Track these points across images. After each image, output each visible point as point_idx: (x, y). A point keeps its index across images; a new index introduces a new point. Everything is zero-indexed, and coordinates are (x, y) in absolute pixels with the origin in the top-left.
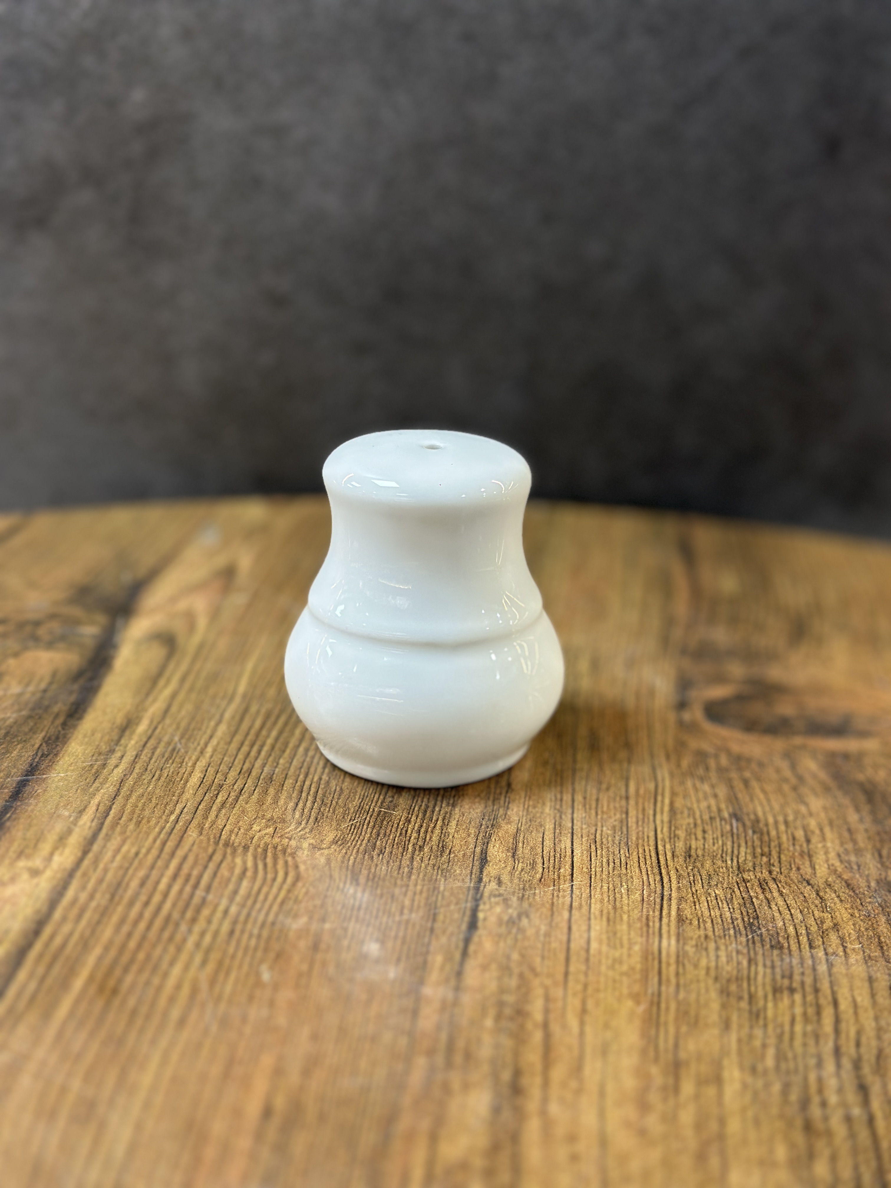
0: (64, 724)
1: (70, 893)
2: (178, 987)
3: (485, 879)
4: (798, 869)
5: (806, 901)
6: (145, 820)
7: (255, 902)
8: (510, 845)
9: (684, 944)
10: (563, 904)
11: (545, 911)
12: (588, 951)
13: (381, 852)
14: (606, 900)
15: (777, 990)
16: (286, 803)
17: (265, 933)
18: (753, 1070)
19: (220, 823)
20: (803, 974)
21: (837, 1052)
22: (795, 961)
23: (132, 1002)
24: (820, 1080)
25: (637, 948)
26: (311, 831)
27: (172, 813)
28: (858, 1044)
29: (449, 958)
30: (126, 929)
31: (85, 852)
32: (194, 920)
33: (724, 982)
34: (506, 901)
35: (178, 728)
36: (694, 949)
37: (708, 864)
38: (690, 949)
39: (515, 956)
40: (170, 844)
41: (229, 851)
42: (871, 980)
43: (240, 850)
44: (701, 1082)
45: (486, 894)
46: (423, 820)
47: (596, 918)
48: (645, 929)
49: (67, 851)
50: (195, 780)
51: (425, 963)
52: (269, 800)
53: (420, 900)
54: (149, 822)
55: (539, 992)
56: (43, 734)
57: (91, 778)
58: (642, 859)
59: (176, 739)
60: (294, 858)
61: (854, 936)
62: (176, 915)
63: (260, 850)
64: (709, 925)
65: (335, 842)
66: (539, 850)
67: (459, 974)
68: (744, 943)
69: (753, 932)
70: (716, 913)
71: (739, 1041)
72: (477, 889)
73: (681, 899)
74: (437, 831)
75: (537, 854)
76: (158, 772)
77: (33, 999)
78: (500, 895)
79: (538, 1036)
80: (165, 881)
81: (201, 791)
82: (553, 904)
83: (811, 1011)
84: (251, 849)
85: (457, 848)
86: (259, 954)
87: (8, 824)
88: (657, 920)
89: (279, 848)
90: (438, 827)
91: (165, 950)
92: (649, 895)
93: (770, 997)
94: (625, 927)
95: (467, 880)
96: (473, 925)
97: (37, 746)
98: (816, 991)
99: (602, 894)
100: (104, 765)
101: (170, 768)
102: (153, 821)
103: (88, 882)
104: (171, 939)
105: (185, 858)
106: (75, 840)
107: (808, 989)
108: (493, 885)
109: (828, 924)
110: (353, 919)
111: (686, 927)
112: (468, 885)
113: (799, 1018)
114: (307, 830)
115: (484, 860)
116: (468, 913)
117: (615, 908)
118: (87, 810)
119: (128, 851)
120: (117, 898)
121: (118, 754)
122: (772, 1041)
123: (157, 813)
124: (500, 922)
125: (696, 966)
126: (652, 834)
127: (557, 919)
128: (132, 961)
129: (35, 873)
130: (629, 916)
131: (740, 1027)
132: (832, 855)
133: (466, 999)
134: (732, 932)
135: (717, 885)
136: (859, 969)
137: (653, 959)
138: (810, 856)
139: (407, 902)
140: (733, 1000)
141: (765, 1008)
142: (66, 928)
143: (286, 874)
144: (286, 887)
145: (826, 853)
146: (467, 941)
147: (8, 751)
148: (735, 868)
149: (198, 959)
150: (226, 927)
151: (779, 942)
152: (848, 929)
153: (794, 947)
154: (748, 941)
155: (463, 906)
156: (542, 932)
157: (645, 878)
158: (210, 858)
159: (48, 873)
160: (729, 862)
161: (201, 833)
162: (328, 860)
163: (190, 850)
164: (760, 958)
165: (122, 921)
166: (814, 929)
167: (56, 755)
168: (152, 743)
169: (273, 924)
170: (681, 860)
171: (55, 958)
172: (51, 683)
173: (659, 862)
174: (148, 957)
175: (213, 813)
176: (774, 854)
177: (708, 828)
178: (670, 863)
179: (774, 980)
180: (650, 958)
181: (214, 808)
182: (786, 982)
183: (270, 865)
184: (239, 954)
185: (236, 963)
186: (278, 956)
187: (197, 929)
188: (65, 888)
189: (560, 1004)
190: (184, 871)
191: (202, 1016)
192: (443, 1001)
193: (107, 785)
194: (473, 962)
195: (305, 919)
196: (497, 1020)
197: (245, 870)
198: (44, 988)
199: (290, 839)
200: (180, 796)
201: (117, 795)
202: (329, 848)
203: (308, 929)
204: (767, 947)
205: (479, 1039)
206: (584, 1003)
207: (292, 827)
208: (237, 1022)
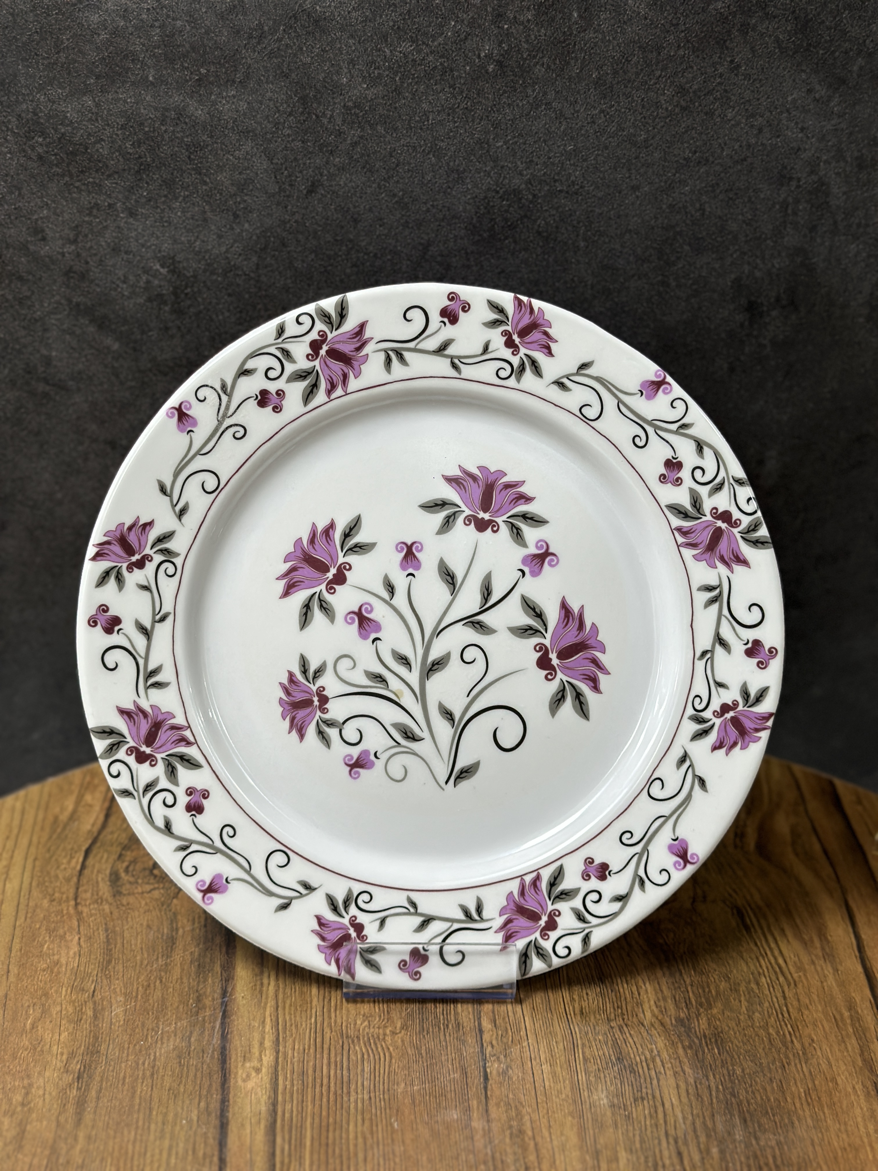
0: (227, 953)
1: (281, 1082)
2: (356, 1138)
3: (485, 1045)
4: (637, 1015)
5: (643, 1038)
6: (299, 1025)
7: (375, 1076)
8: (492, 1018)
9: (589, 1076)
10: (527, 1056)
11: (519, 1062)
12: (544, 1087)
13: (428, 1032)
14: (547, 1051)
15: (635, 1100)
17: (386, 1097)
18: (631, 1150)
19: (339, 1021)
20: (646, 1087)
21: (667, 1134)
22: (642, 1080)
23: (337, 1151)
24: (661, 1151)
25: (567, 1082)
26: (388, 1021)
27: (311, 1017)
28: (675, 1128)
29: (479, 1102)
30: (317, 1103)
31: (278, 1052)
32: (349, 1093)
36: (594, 1079)
37: (592, 1019)
38: (592, 1079)
39: (511, 1096)
40: (319, 1041)
41: (350, 1041)
42: (678, 1087)
43: (356, 1040)
44: (609, 1161)
45: (488, 1055)
47: (544, 1065)
48: (569, 1069)
49: (268, 1052)
51: (469, 1105)
53: (456, 1064)
54: (301, 1025)
56: (219, 963)
57: (259, 996)
58: (559, 1019)
60: (385, 1042)
61: (667, 1058)
62: (339, 1092)
63: (366, 1039)
64: (599, 1061)
65: (402, 1028)
66: (507, 1020)
67: (487, 1111)
68: (617, 1072)
69: (620, 1063)
70: (601, 1053)
71: (623, 1133)
72: (482, 1052)
73: (583, 1045)
74: (453, 1012)
75: (507, 1023)
77: (290, 1155)
78: (495, 1055)
79: (532, 1144)
81: (321, 998)
82: (521, 1057)
83: (652, 1111)
84: (361, 1038)
85: (465, 1024)
86: (388, 1111)
88: (574, 1061)
89: (375, 1036)
91: (342, 1114)
92: (567, 1045)
93: (633, 1105)
94: (559, 1069)
95: (476, 1046)
96: (486, 1078)
97: (219, 973)
98: (654, 1097)
99: (544, 1047)
102: (304, 1024)
103: (286, 1073)
104: (342, 1106)
105: (329, 1050)
106: (268, 1044)
108: (489, 1049)
109: (655, 1052)
110: (427, 1082)
111: (589, 1064)
112: (477, 1050)
113: (647, 1115)
114: (386, 1020)
115: (481, 1031)
116: (482, 1070)
117: (552, 1056)
118: (266, 1021)
119: (299, 1048)
120: (305, 1083)
122: (637, 1132)
123: (304, 1018)
124: (499, 1074)
125: (597, 1089)
126: (561, 1000)
127: (526, 1067)
128: (328, 1124)
130: (560, 1061)
131: (622, 1125)
132: (652, 1003)
133: (494, 1126)
134: (610, 1064)
135: (599, 1033)
136: (672, 1081)
138: (641, 1005)
139: (450, 1067)
140: (617, 1109)
141: (632, 1112)
142: (288, 1107)
143: (385, 1055)
144: (387, 1063)
146: (486, 1088)
147: (205, 980)
148: (606, 1020)
149: (359, 1118)
150: (366, 1097)
151: (633, 1068)
152: (665, 1055)
153: (641, 1071)
154: (618, 1069)
155: (478, 1065)
156: (520, 1078)
157: (563, 1033)
158: (342, 1047)
159: (264, 1070)
160: (603, 1015)
161: (332, 1030)
162: (403, 1041)
163: (330, 1044)
164: (626, 1080)
165: (314, 1099)
166: (648, 1056)
167: (233, 979)
170: (579, 1016)
171: (290, 1127)
173: (568, 1020)
174: (335, 1121)
175: (333, 1015)
178: (574, 1020)
179: (634, 1093)
180: (575, 1087)
181: (332, 1010)
182: (639, 1093)
183: (374, 1049)
184: (378, 1112)
185: (379, 1119)
186: (397, 1111)
187: (352, 1099)
188: (277, 1079)
189: (538, 1123)
190: (333, 1060)
191: (373, 1155)
192: (483, 1129)
193: (270, 999)
194: (492, 1103)
195: (403, 1085)
196: (511, 1138)
197: (363, 1054)
198: (293, 1147)
199: (379, 1028)
200: (311, 1003)
201: (277, 1007)
202: (400, 1032)
203: (407, 1091)
204: (628, 1072)
205: (505, 1151)
206: (549, 1121)
207: (377, 1019)
208: (391, 1156)
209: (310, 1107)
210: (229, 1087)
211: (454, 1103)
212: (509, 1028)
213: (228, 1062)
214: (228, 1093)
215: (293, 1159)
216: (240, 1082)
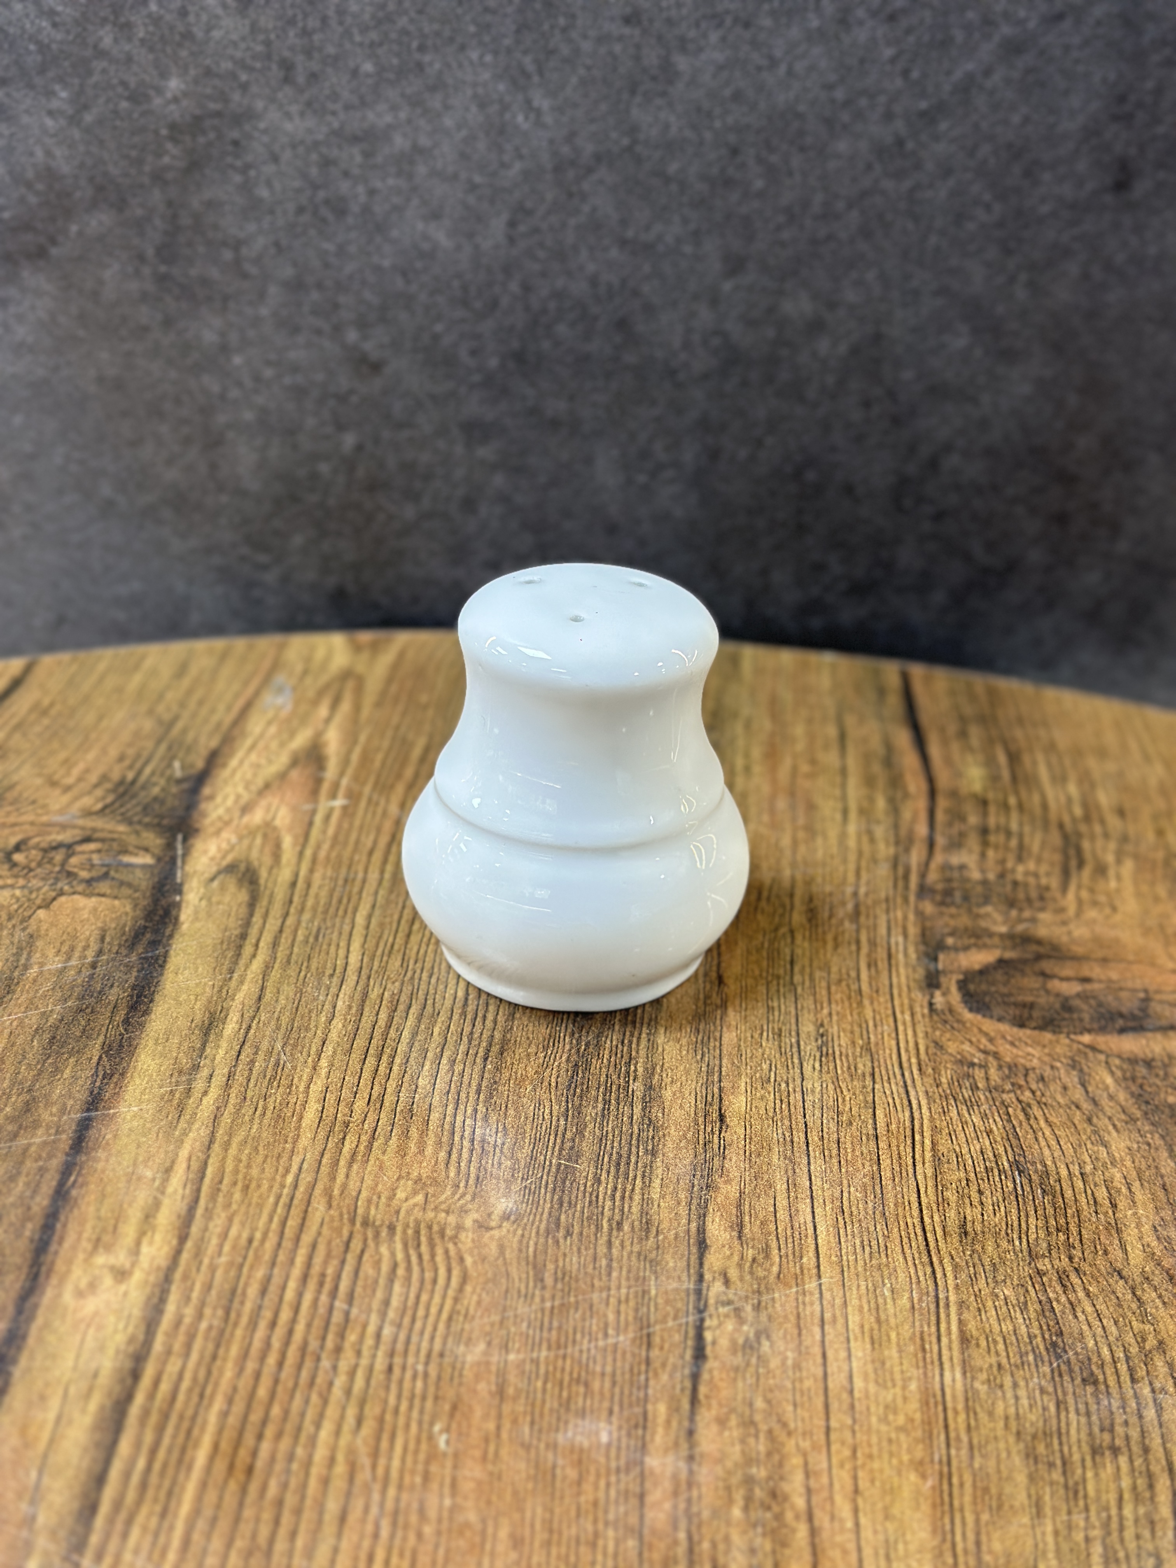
0: (126, 1022)
1: (171, 1308)
2: (331, 1461)
3: (708, 1276)
4: (1106, 1252)
5: (1120, 1306)
6: (253, 1185)
7: (413, 1320)
8: (734, 1218)
9: (973, 1378)
10: (812, 1314)
11: (790, 1326)
12: (851, 1392)
13: (569, 1233)
14: (866, 1308)
15: (1096, 1451)
16: (436, 1153)
17: (433, 1371)
19: (353, 1185)
20: (1126, 1423)
22: (1115, 1404)
23: (273, 1489)
25: (913, 1386)
26: (473, 1199)
27: (287, 1171)
29: (674, 1409)
30: (251, 1366)
31: (183, 1239)
32: (338, 1350)
33: (1029, 1438)
34: (737, 1311)
35: (278, 1028)
36: (985, 1387)
37: (990, 1248)
38: (980, 1387)
39: (759, 1404)
40: (292, 1223)
41: (370, 1234)
43: (384, 1233)
45: (711, 1301)
46: (617, 1177)
47: (856, 1339)
48: (920, 1355)
49: (158, 1237)
50: (311, 1114)
51: (645, 1414)
52: (413, 1147)
53: (628, 1312)
54: (259, 1186)
55: (796, 1461)
56: (101, 1038)
57: (173, 1114)
58: (905, 1240)
59: (279, 1046)
60: (455, 1244)
62: (313, 1345)
63: (410, 1232)
64: (1001, 1346)
65: (506, 1217)
66: (772, 1227)
67: (691, 1433)
68: (1049, 1376)
69: (1058, 1357)
70: (1007, 1327)
71: (1056, 1533)
72: (698, 1292)
73: (961, 1304)
74: (637, 1197)
75: (770, 1234)
76: (261, 1103)
77: (144, 1486)
78: (729, 1303)
79: (802, 1532)
80: (292, 1285)
81: (322, 1134)
82: (798, 1316)
83: (1141, 1482)
84: (399, 1229)
85: (665, 1225)
86: (429, 1404)
87: (74, 1193)
88: (934, 1339)
89: (436, 1228)
90: (637, 1190)
91: (307, 1401)
92: (920, 1300)
93: (1089, 1463)
94: (894, 1353)
95: (684, 1277)
96: (700, 1354)
97: (95, 1059)
98: (1146, 1450)
99: (860, 1299)
100: (188, 1092)
101: (277, 1095)
102: (265, 1185)
103: (191, 1289)
104: (312, 1383)
105: (314, 1246)
106: (166, 1217)
107: (1136, 1449)
108: (719, 1286)
109: (1151, 1342)
110: (545, 1346)
111: (974, 1352)
112: (685, 1286)
113: (1127, 1496)
114: (468, 1197)
115: (702, 1245)
116: (692, 1333)
117: (878, 1321)
118: (175, 1168)
119: (239, 1237)
120: (233, 1315)
121: (205, 1072)
122: (1098, 1535)
123: (269, 1171)
124: (734, 1349)
125: (991, 1414)
126: (914, 1198)
127: (807, 1341)
128: (264, 1422)
129: (121, 1275)
130: (898, 1334)
131: (1056, 1510)
132: (1146, 1228)
133: (705, 1474)
134: (1031, 1358)
135: (1004, 1281)
137: (936, 1404)
138: (1119, 1231)
139: (611, 1317)
140: (1042, 1469)
141: (1084, 1480)
142: (173, 1367)
143: (449, 1271)
144: (451, 1293)
145: (1139, 1225)
146: (695, 1378)
147: (57, 1070)
148: (1025, 1253)
149: (351, 1413)
150: (380, 1364)
151: (1092, 1374)
153: (1112, 1381)
154: (1052, 1371)
155: (684, 1320)
156: (790, 1362)
157: (912, 1271)
158: (347, 1244)
159: (138, 1276)
160: (1017, 1243)
161: (330, 1206)
162: (502, 1248)
163: (319, 1234)
164: (1070, 1399)
165: (245, 1355)
166: (1134, 1350)
167: (123, 1074)
168: (247, 1050)
169: (442, 1355)
170: (956, 1239)
171: (165, 1416)
172: (100, 952)
173: (927, 1245)
174: (286, 1413)
175: (342, 1171)
176: (1073, 1229)
177: (984, 1186)
178: (941, 1244)
179: (1091, 1434)
180: (932, 1401)
181: (342, 1163)
182: (1107, 1436)
183: (426, 1257)
184: (403, 1407)
185: (401, 1420)
186: (454, 1408)
187: (344, 1365)
188: (162, 1300)
189: (825, 1480)
190: (316, 1269)
191: (366, 1509)
192: (675, 1477)
193: (196, 1126)
194: (706, 1416)
195: (481, 1346)
196: (746, 1509)
197: (395, 1266)
198: (157, 1466)
199: (447, 1212)
200: (295, 1142)
201: (211, 1142)
202: (500, 1226)
203: (488, 1363)
204: (1078, 1381)
205: (727, 1539)
206: (855, 1478)
207: (448, 1193)
208: (414, 1519)
209: (229, 1373)
210: (36, 1306)
211: (606, 1404)
212: (774, 1244)
213: (53, 1247)
214: (31, 1318)
215: (150, 1493)
216: (68, 1297)
